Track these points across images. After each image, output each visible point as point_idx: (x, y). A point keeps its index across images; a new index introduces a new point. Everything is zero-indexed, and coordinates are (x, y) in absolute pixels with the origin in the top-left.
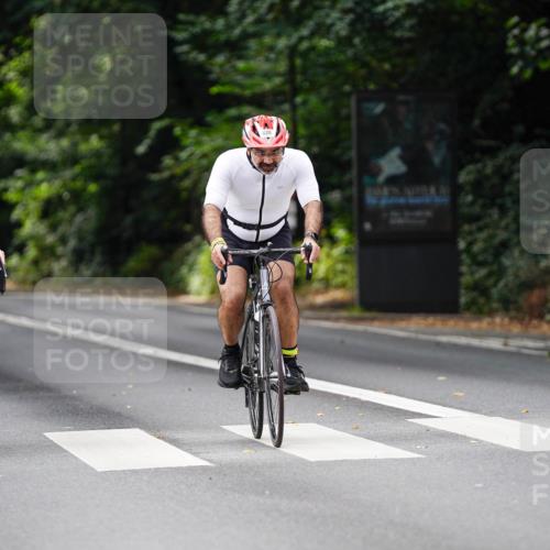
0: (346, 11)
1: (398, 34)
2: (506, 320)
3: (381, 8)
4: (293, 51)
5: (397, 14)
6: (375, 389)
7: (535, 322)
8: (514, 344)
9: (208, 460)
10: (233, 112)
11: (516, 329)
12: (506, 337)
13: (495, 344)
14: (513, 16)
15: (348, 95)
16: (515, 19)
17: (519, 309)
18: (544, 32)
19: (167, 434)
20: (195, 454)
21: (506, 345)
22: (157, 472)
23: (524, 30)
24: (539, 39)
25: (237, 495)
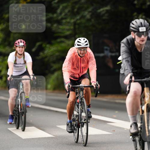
0: (90, 12)
1: (104, 18)
3: (99, 11)
4: (75, 24)
5: (104, 12)
6: (98, 115)
9: (53, 135)
10: (59, 40)
14: (135, 12)
15: (90, 35)
16: (135, 14)
20: (49, 134)
25: (61, 145)
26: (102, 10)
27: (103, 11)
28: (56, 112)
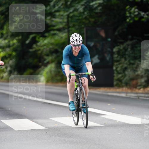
0: (82, 5)
1: (97, 11)
2: (127, 89)
3: (92, 4)
4: (68, 16)
5: (96, 6)
7: (134, 89)
8: (129, 95)
9: (46, 127)
10: (52, 32)
11: (129, 91)
12: (127, 93)
13: (123, 95)
14: (128, 5)
15: (83, 28)
16: (128, 7)
17: (130, 86)
18: (136, 10)
19: (35, 120)
20: (42, 126)
21: (126, 95)
22: (32, 130)
23: (131, 10)
24: (135, 12)
25: (54, 137)
26: (94, 3)
27: (96, 4)
28: (49, 104)
